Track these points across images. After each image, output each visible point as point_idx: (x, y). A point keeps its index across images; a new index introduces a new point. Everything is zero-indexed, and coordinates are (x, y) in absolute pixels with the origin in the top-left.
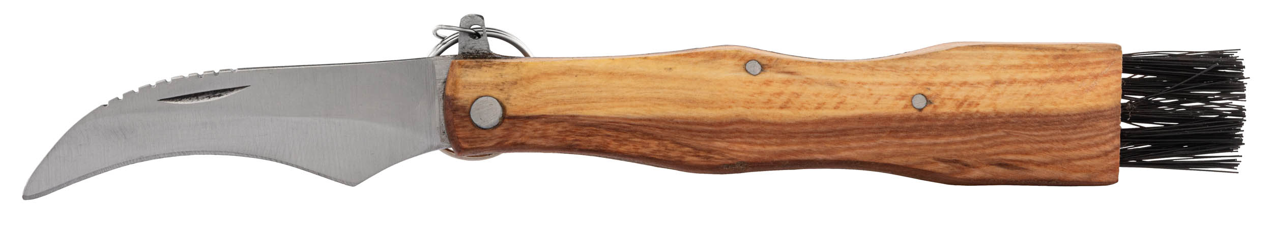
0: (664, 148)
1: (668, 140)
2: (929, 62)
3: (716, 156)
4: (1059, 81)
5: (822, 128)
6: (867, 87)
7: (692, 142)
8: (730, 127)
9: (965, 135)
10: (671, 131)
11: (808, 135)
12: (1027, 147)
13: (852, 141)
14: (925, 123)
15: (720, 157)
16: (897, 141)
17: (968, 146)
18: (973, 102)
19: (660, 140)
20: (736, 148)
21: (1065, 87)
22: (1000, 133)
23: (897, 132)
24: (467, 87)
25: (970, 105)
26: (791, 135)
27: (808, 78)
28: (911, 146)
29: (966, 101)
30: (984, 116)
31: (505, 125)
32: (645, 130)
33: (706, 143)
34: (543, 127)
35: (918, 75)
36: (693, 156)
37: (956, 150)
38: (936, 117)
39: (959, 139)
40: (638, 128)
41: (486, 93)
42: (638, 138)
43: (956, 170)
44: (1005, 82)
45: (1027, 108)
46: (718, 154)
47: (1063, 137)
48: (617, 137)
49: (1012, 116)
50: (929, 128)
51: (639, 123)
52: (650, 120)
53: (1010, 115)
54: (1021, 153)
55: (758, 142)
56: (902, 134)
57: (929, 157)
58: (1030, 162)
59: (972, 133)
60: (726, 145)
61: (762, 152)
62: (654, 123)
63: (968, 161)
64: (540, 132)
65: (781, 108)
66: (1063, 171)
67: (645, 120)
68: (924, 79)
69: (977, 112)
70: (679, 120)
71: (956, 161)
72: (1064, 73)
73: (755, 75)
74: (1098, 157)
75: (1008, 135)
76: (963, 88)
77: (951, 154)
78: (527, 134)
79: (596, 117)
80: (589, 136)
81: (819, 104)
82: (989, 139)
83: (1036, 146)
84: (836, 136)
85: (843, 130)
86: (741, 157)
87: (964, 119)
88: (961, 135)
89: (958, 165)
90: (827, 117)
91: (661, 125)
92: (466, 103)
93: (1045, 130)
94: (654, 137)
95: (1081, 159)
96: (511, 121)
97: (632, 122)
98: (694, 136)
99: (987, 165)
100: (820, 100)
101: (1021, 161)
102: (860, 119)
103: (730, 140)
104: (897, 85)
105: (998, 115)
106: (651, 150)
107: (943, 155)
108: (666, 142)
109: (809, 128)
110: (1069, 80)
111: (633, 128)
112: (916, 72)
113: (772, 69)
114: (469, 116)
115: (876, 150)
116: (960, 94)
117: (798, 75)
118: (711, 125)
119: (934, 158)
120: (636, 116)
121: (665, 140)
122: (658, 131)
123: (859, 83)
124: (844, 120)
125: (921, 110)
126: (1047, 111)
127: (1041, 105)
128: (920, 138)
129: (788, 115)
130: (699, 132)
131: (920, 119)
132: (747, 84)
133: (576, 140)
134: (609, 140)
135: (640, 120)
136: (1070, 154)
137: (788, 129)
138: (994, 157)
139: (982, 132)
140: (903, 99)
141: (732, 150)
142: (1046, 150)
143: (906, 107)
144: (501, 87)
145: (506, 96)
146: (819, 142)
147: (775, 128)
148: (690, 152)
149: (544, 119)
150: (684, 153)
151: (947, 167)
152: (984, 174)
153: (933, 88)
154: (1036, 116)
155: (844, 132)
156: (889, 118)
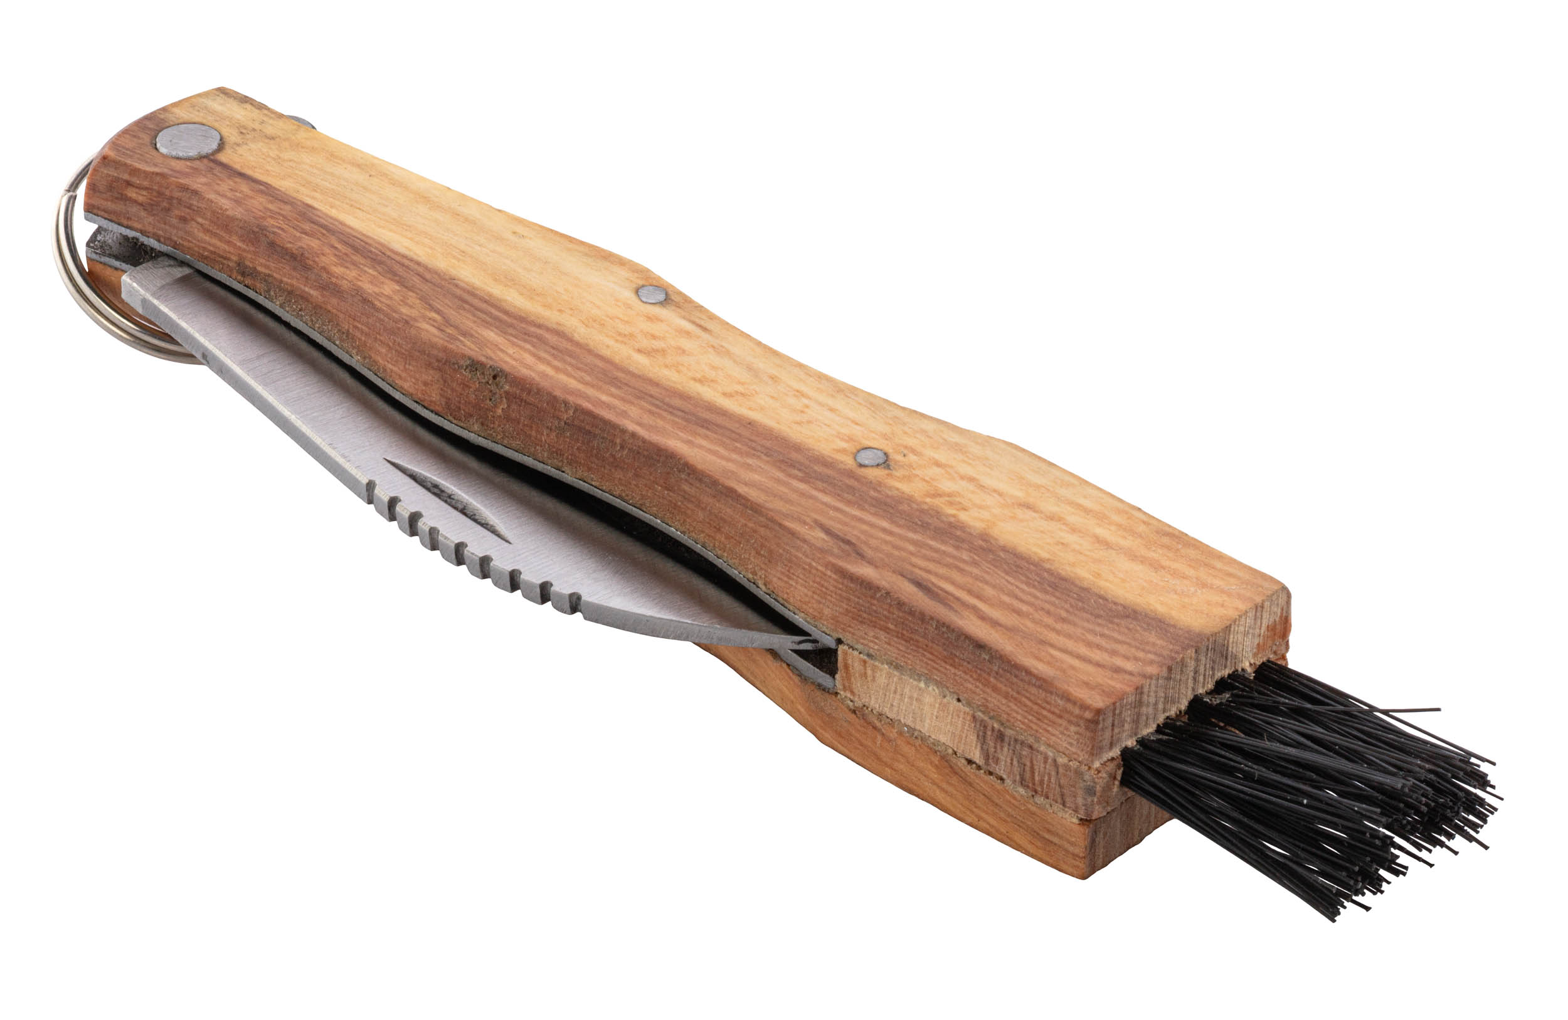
0: (401, 298)
1: (417, 294)
2: (942, 431)
3: (468, 343)
4: (1133, 557)
5: (677, 402)
6: (806, 401)
7: (452, 314)
8: (533, 329)
9: (899, 526)
10: (437, 289)
11: (642, 395)
12: (989, 592)
13: (706, 437)
14: (851, 482)
15: (473, 346)
16: (780, 475)
17: (889, 538)
18: (960, 503)
19: (406, 287)
20: (511, 351)
21: (1138, 568)
22: (965, 556)
23: (792, 466)
24: (197, 108)
25: (951, 504)
26: (614, 382)
27: (722, 346)
28: (795, 490)
29: (949, 495)
30: (962, 527)
31: (197, 164)
32: (397, 267)
33: (471, 325)
34: (250, 193)
35: (905, 433)
36: (434, 326)
37: (863, 532)
38: (877, 486)
39: (885, 524)
40: (389, 262)
41: (216, 125)
42: (377, 271)
43: (836, 551)
44: (1042, 512)
45: (1044, 555)
46: (473, 342)
47: (1064, 614)
48: (346, 254)
49: (1004, 549)
50: (851, 489)
51: (398, 258)
52: (418, 264)
53: (1004, 547)
54: (970, 592)
55: (556, 363)
56: (796, 472)
57: (808, 516)
58: (975, 609)
59: (915, 532)
60: (500, 341)
61: (547, 375)
62: (420, 270)
63: (869, 553)
64: (238, 194)
65: (639, 351)
66: (1017, 645)
67: (411, 260)
68: (911, 442)
69: (954, 516)
70: (462, 284)
71: (848, 542)
72: (1155, 555)
73: (643, 302)
74: (1098, 665)
75: (975, 563)
76: (964, 483)
77: (852, 534)
78: (216, 187)
79: (341, 223)
80: (306, 233)
81: (704, 376)
82: (937, 551)
83: (1006, 599)
84: (687, 420)
85: (706, 421)
86: (506, 362)
87: (922, 511)
88: (893, 522)
89: (847, 547)
90: (698, 394)
91: (428, 276)
92: (174, 119)
93: (1046, 592)
94: (401, 282)
95: (1065, 651)
96: (212, 165)
97: (388, 253)
98: (464, 309)
99: (894, 572)
100: (712, 374)
101: (958, 599)
102: (750, 424)
103: (515, 340)
104: (857, 424)
105: (985, 537)
106: (377, 290)
107: (836, 527)
108: (411, 294)
109: (654, 391)
110: (1157, 567)
111: (384, 259)
112: (906, 429)
113: (679, 310)
114: (160, 131)
115: (731, 466)
116: (947, 486)
117: (711, 335)
118: (506, 313)
119: (816, 521)
120: (402, 250)
121: (413, 292)
122: (416, 279)
123: (798, 391)
124: (724, 413)
125: (861, 466)
126: (1073, 575)
127: (1073, 565)
128: (823, 491)
129: (641, 363)
130: (477, 309)
131: (850, 474)
132: (619, 304)
133: (279, 228)
134: (328, 251)
135: (404, 256)
136: (1052, 637)
137: (620, 375)
138: (917, 571)
139: (933, 538)
140: (847, 441)
141: (502, 350)
142: (1018, 612)
143: (843, 451)
144: (244, 131)
145: (239, 141)
146: (650, 412)
147: (600, 364)
148: (434, 321)
149: (261, 187)
150: (424, 317)
151: (824, 539)
152: (879, 577)
153: (912, 458)
154: (1049, 571)
155: (705, 424)
156: (798, 448)
